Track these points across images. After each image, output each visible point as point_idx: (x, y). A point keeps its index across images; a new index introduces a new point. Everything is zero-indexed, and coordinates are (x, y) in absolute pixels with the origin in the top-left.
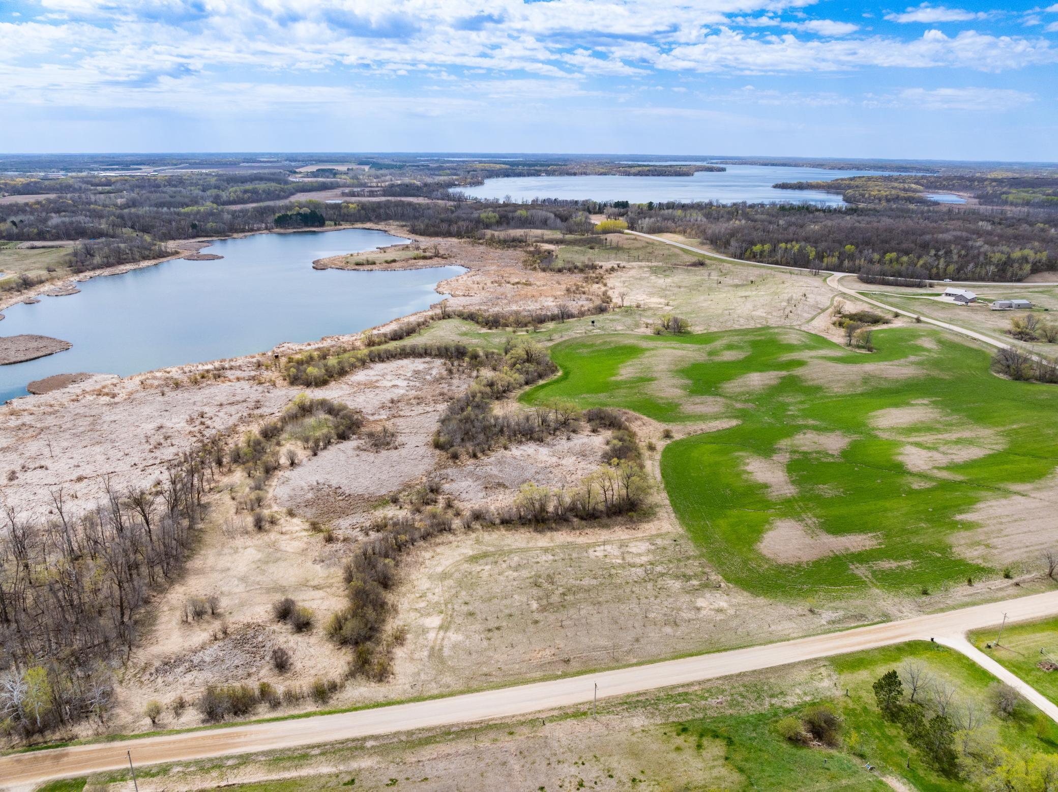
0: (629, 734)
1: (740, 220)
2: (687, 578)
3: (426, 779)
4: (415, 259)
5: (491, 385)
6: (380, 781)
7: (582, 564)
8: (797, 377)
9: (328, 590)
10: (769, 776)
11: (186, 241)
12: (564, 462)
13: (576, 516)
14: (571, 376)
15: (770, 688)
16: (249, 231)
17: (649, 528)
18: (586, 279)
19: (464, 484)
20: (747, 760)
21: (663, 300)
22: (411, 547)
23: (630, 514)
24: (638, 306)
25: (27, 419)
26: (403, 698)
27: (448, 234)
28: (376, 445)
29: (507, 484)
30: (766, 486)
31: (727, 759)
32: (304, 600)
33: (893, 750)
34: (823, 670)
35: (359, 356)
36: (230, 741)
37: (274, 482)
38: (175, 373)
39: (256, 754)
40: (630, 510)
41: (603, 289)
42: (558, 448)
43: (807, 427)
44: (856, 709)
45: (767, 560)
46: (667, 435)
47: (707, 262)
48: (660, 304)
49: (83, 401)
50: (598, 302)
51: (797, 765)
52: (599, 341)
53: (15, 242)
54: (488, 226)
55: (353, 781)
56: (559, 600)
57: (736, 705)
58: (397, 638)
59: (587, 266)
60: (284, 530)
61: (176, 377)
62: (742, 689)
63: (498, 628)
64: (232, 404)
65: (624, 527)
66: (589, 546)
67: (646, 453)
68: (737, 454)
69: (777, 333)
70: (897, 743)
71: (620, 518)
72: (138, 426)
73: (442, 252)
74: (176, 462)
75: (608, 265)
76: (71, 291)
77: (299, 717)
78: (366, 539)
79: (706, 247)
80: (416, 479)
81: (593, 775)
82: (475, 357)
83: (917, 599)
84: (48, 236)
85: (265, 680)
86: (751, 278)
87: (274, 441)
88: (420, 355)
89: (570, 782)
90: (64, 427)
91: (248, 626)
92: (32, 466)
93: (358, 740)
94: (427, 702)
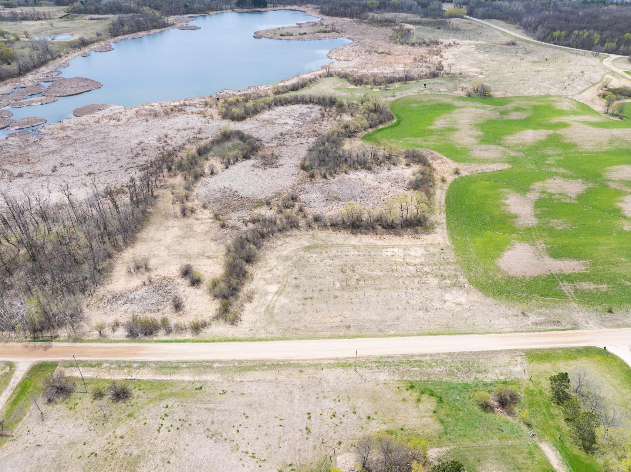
0: (375, 384)
1: (549, 11)
2: (443, 278)
3: (243, 394)
4: (319, 32)
5: (346, 127)
6: (217, 390)
7: (376, 260)
8: (560, 135)
9: (215, 260)
10: (460, 430)
11: (181, 16)
12: (382, 186)
13: (380, 225)
14: (402, 123)
15: (479, 366)
16: (220, 10)
17: (427, 238)
18: (429, 52)
19: (314, 196)
20: (447, 415)
21: (479, 70)
22: (271, 236)
23: (416, 227)
24: (460, 74)
25: (69, 133)
26: (243, 337)
27: (344, 15)
28: (265, 164)
29: (341, 198)
30: (516, 216)
31: (435, 412)
32: (200, 265)
33: (552, 425)
34: (519, 359)
35: (267, 101)
36: (138, 352)
37: (199, 184)
38: (157, 106)
39: (150, 362)
40: (417, 225)
41: (440, 59)
42: (381, 175)
43: (557, 174)
44: (534, 391)
45: (502, 272)
46: (457, 172)
47: (518, 42)
48: (477, 73)
49: (101, 123)
50: (433, 69)
51: (481, 424)
52: (426, 99)
53: (82, 15)
54: (371, 10)
55: (201, 387)
56: (354, 283)
57: (451, 375)
58: (248, 297)
59: (432, 42)
60: (198, 217)
61: (157, 109)
62: (459, 363)
63: (311, 298)
64: (185, 129)
65: (410, 236)
66: (384, 247)
67: (439, 183)
68: (501, 190)
69: (554, 101)
70: (556, 421)
71: (409, 230)
72: (129, 141)
73: (337, 28)
74: (145, 167)
75: (446, 41)
76: (108, 49)
77: (180, 341)
78: (245, 228)
79: (520, 31)
80: (285, 190)
81: (343, 410)
82: (341, 106)
83: (603, 316)
84: (100, 11)
85: (166, 315)
86: (547, 57)
87: (204, 156)
88: (307, 103)
89: (328, 413)
90: (88, 139)
91: (165, 278)
92: (66, 164)
93: (210, 361)
94: (256, 342)
